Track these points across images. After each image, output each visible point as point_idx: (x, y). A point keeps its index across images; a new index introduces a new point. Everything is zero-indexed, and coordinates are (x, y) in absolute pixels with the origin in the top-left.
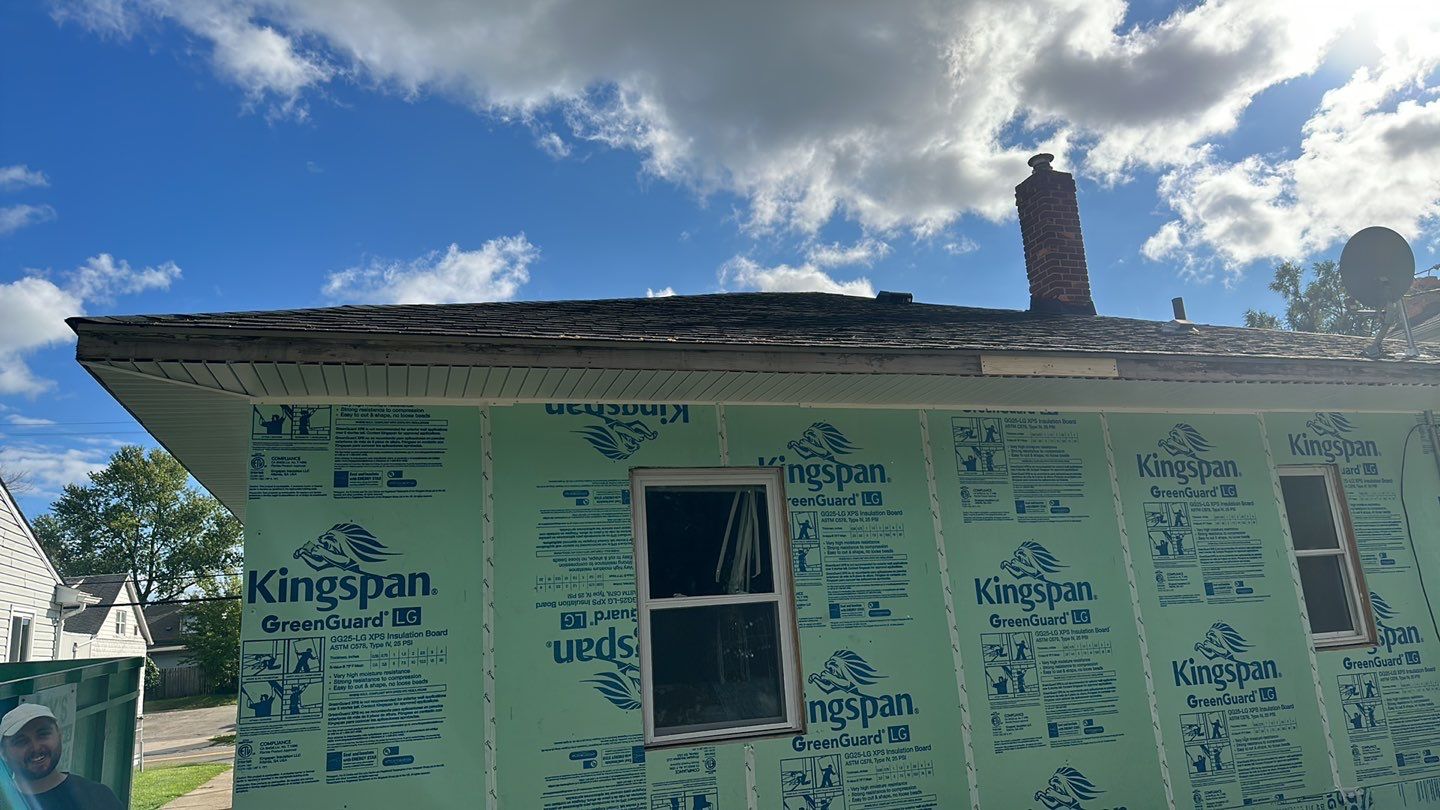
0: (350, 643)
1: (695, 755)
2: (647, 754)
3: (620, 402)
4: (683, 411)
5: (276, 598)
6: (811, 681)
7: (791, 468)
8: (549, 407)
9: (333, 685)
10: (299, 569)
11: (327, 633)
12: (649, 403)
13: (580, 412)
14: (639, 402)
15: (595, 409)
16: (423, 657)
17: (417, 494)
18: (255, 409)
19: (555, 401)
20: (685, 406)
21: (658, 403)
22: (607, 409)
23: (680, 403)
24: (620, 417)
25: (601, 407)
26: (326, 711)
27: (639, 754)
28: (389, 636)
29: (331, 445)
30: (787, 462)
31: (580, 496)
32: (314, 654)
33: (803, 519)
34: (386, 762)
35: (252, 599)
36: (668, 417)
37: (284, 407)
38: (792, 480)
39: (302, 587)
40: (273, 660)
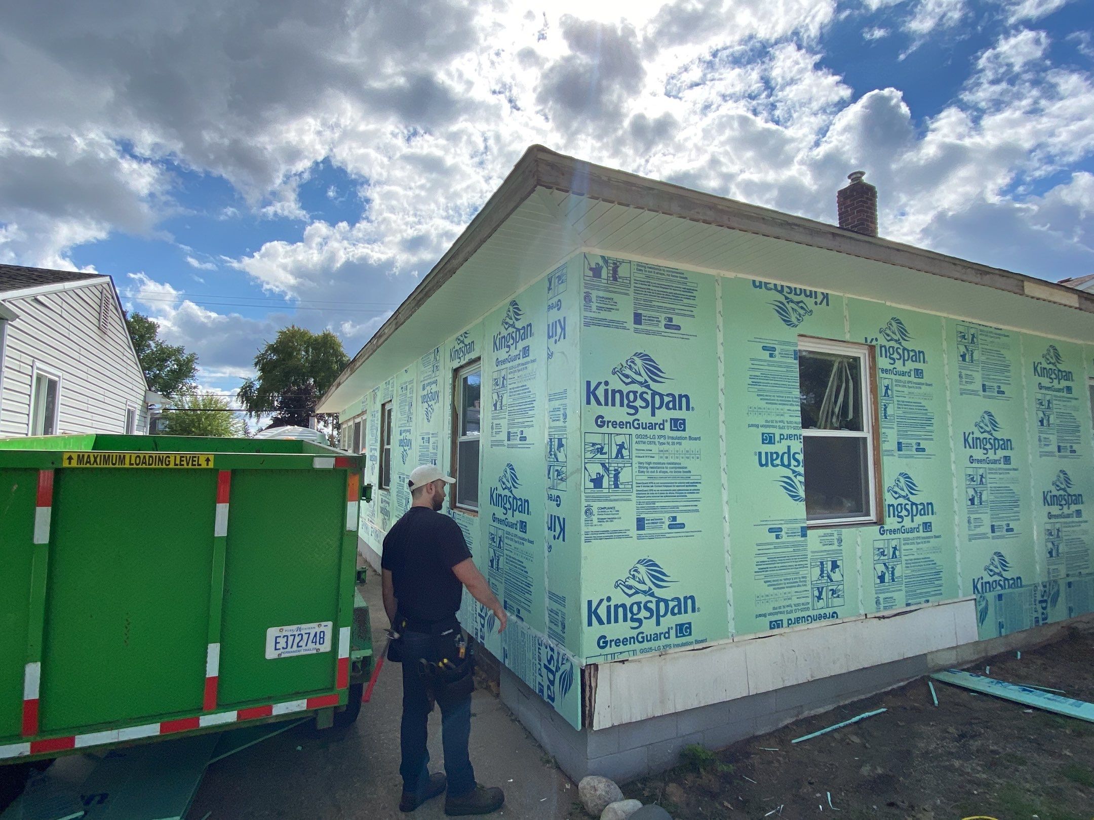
0: (646, 440)
1: (832, 535)
2: (809, 532)
3: (793, 285)
4: (826, 296)
5: (603, 403)
6: (888, 491)
7: (881, 347)
8: (754, 282)
9: (638, 469)
10: (616, 383)
11: (633, 431)
12: (808, 288)
13: (771, 289)
14: (803, 287)
15: (779, 288)
16: (688, 454)
17: (682, 336)
18: (585, 256)
19: (758, 279)
20: (827, 294)
21: (814, 289)
22: (786, 290)
23: (825, 291)
24: (792, 296)
25: (782, 286)
26: (635, 488)
27: (804, 532)
28: (669, 437)
29: (631, 291)
30: (879, 342)
31: (771, 350)
32: (625, 445)
33: (886, 382)
34: (670, 527)
35: (588, 402)
36: (819, 300)
37: (603, 257)
38: (881, 356)
39: (618, 396)
40: (602, 448)
